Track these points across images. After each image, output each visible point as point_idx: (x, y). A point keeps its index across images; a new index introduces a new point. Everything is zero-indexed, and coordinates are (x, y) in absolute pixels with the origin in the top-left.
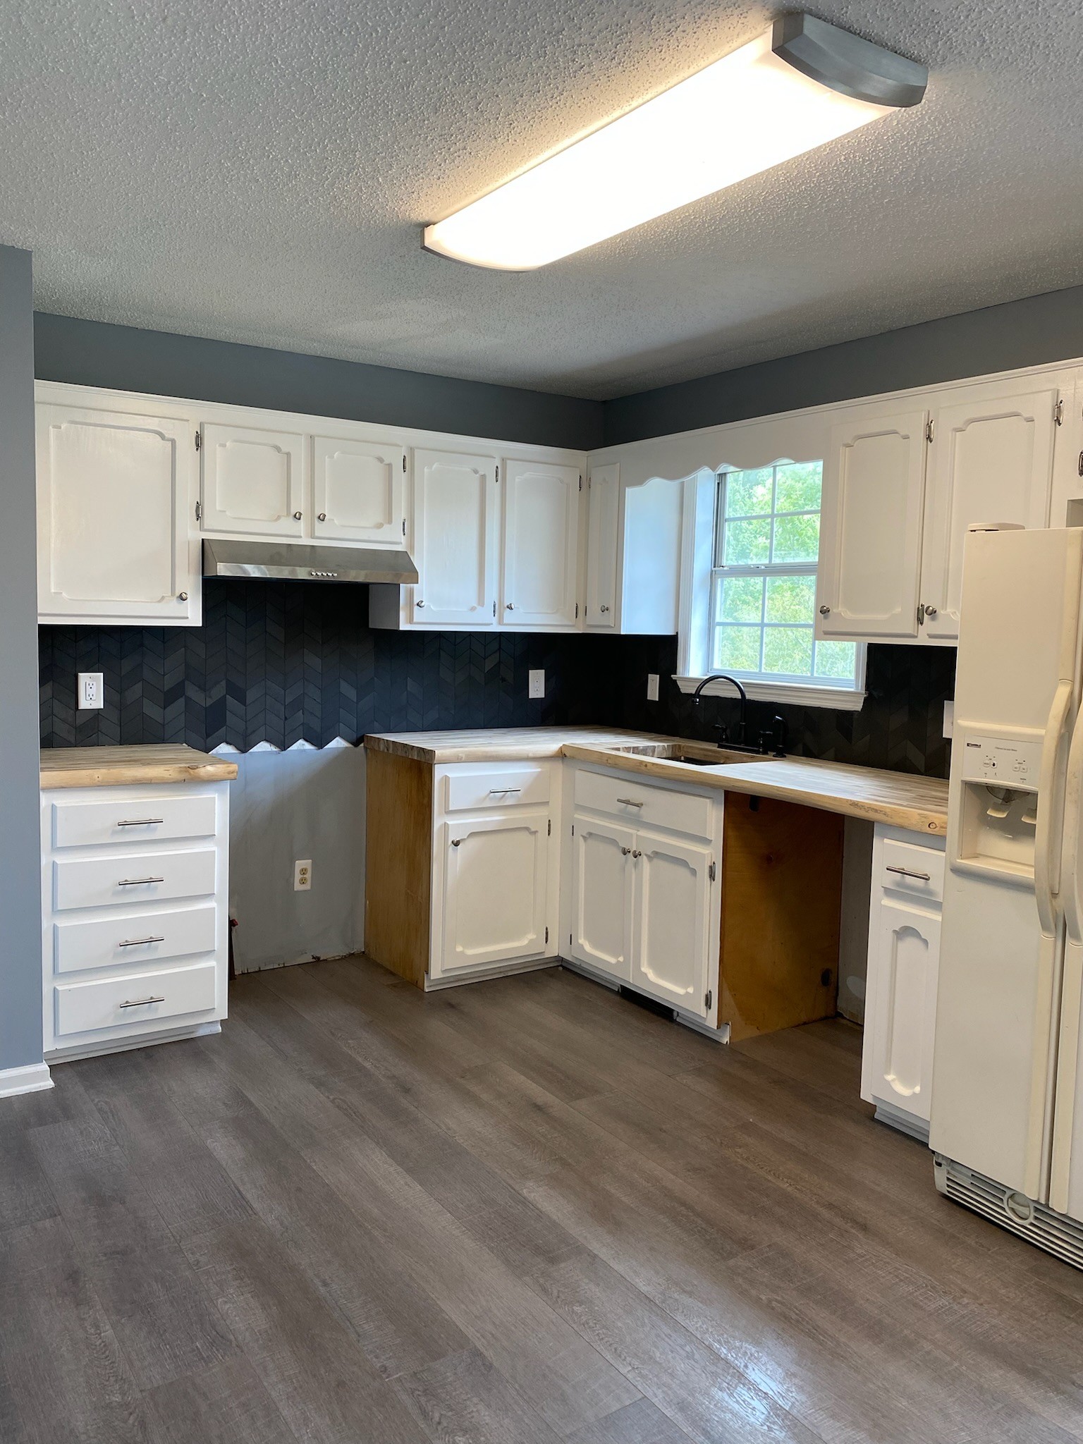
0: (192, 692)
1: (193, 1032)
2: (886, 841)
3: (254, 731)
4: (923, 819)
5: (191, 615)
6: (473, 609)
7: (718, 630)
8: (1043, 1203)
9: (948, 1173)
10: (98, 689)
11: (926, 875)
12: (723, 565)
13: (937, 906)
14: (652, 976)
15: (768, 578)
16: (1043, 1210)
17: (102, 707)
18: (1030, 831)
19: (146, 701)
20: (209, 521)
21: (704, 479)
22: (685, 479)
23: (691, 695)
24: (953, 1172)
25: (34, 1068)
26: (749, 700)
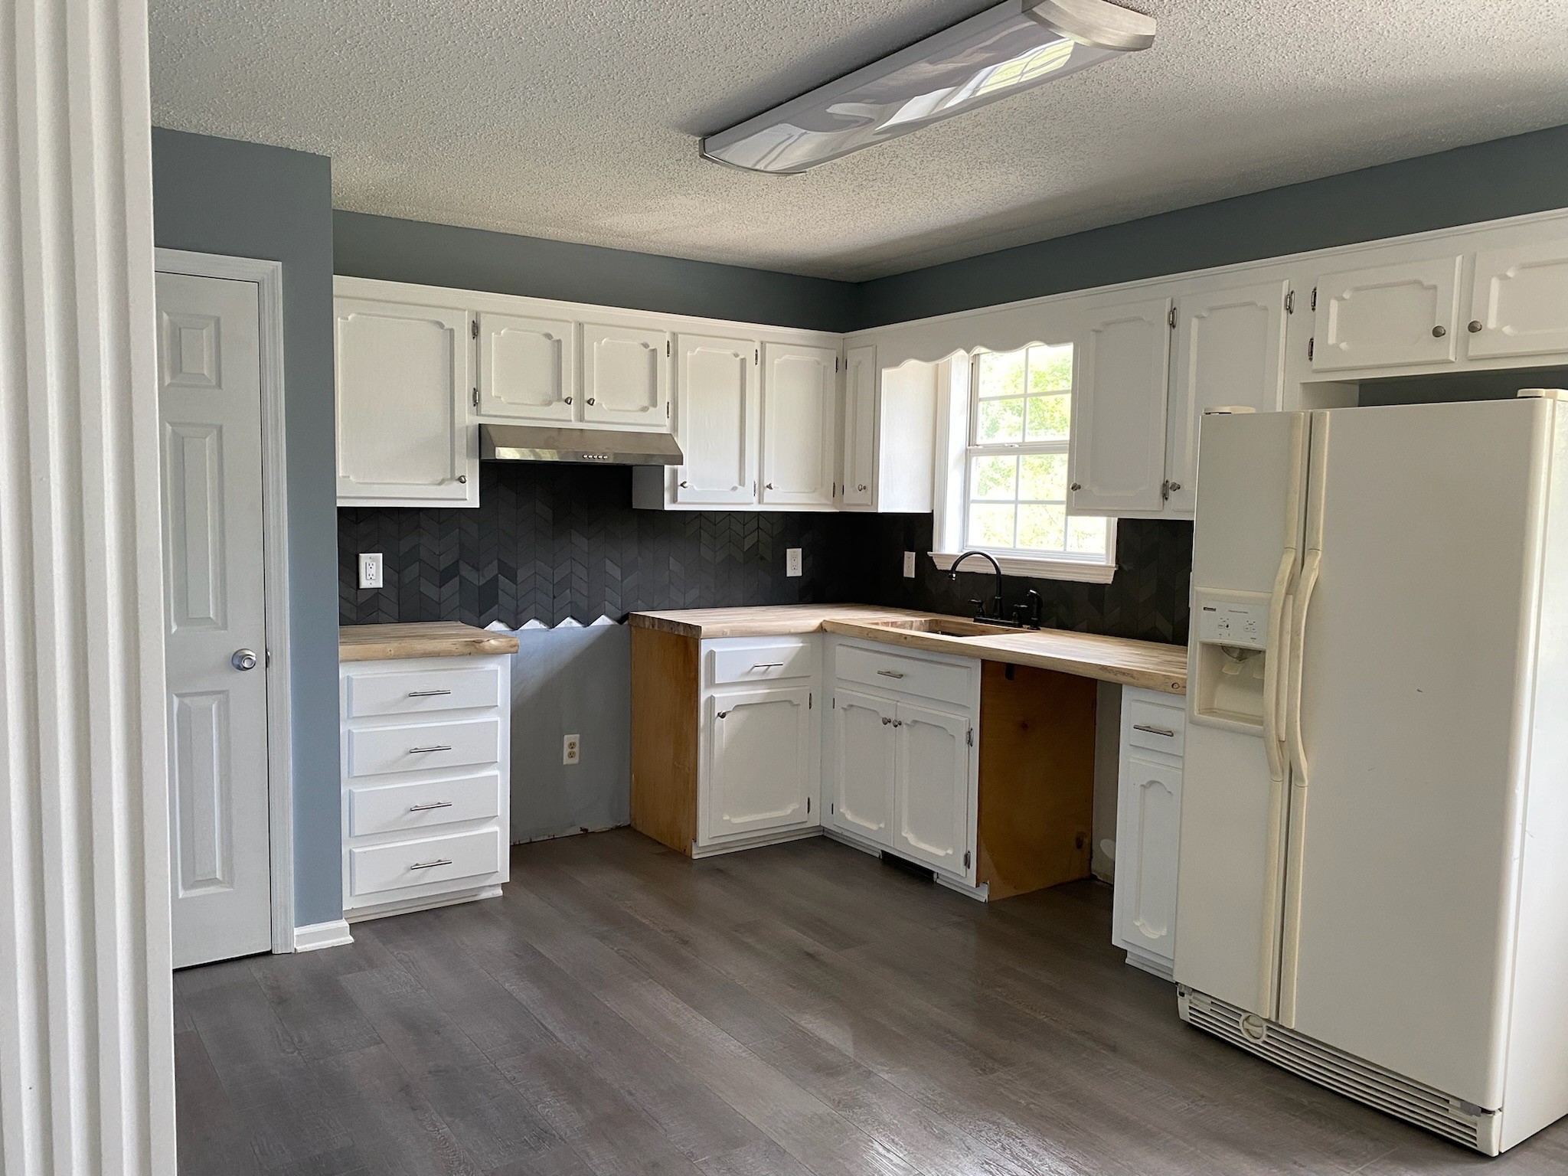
0: (465, 571)
1: (476, 895)
3: (524, 610)
4: (1167, 680)
5: (469, 496)
6: (734, 489)
7: (973, 507)
8: (1274, 1021)
9: (1191, 1002)
10: (377, 568)
11: (1170, 732)
12: (978, 443)
14: (912, 839)
15: (1021, 456)
16: (1274, 1026)
17: (382, 586)
18: (1259, 686)
19: (422, 580)
20: (485, 407)
21: (959, 360)
22: (940, 362)
23: (947, 571)
24: (1194, 1001)
25: (334, 925)
26: (1005, 576)
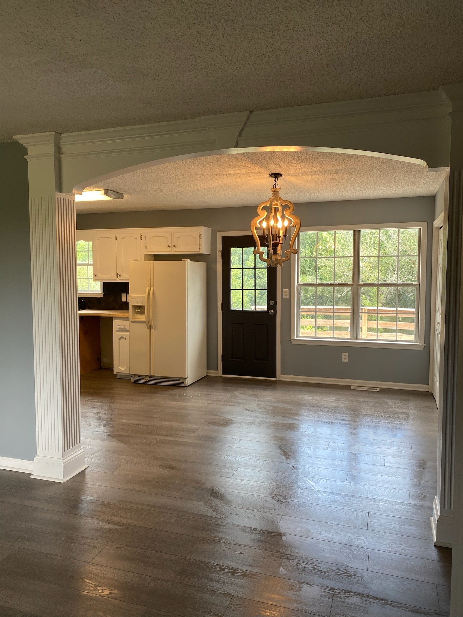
2: (116, 321)
4: (124, 316)
11: (125, 326)
13: (128, 331)
16: (150, 376)
18: (144, 313)
24: (134, 377)
